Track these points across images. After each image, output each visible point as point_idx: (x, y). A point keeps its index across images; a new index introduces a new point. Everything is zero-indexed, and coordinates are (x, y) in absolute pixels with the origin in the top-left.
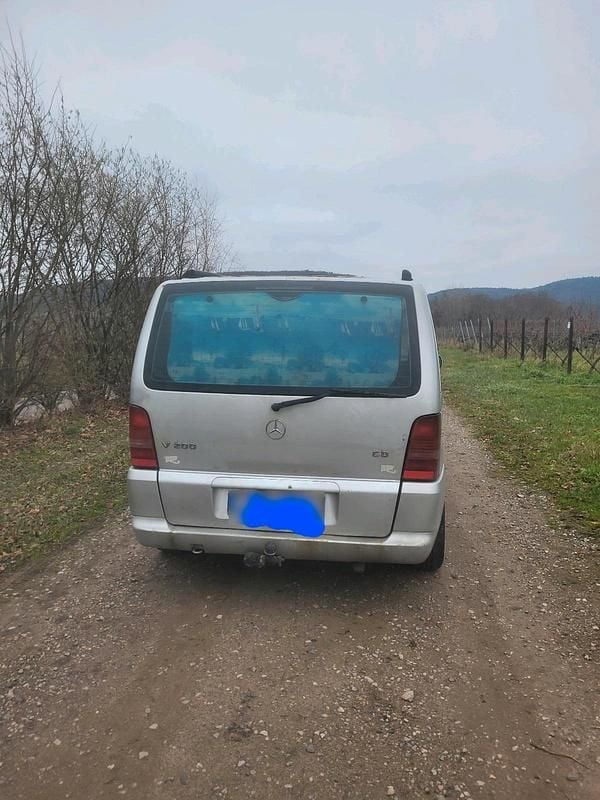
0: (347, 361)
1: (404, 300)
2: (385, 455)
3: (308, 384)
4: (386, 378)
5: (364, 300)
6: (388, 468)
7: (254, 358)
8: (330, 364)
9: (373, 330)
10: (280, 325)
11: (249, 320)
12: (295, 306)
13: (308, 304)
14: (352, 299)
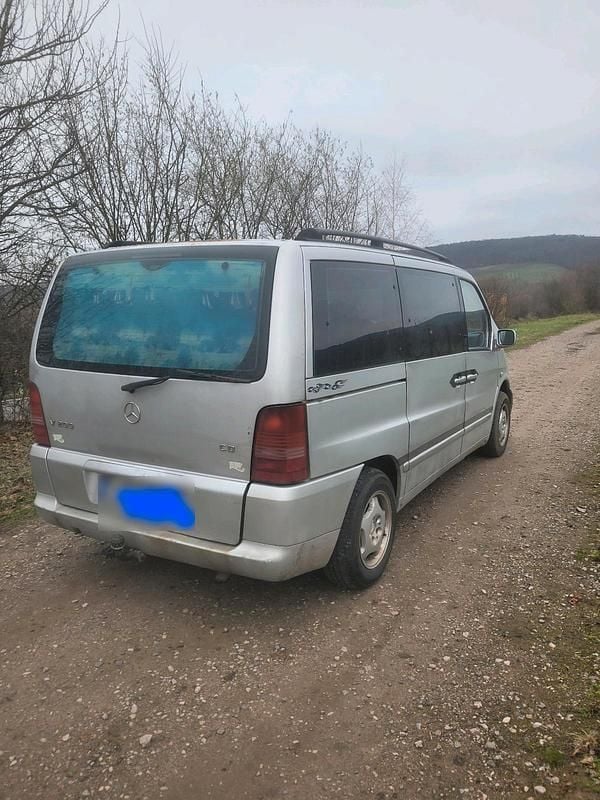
0: (203, 338)
1: (265, 264)
2: (231, 450)
3: (160, 364)
4: (233, 359)
5: (225, 267)
6: (236, 465)
7: (121, 334)
8: (185, 342)
9: (232, 303)
10: (147, 298)
11: (123, 292)
12: (162, 276)
13: (173, 273)
14: (214, 265)
